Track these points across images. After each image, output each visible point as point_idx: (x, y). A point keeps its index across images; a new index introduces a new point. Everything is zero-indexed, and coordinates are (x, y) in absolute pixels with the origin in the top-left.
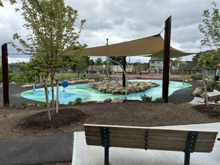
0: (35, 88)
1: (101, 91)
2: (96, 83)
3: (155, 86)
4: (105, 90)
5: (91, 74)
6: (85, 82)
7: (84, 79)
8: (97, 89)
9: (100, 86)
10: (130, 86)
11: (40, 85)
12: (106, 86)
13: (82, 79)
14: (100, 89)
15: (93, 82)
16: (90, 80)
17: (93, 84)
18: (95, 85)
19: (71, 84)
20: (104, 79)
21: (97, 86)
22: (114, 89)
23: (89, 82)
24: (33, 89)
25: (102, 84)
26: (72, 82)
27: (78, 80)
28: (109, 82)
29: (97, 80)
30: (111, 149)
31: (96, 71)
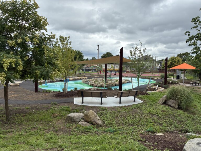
0: (47, 83)
1: (90, 85)
2: (88, 80)
3: (128, 83)
4: (93, 84)
5: (86, 72)
6: (80, 79)
7: (80, 77)
8: (88, 84)
9: (90, 82)
10: (110, 82)
11: (49, 81)
12: (94, 82)
13: (78, 77)
14: (89, 84)
15: (86, 79)
16: (84, 78)
17: (85, 80)
18: (87, 82)
19: (70, 80)
20: (95, 76)
21: (88, 82)
22: (99, 84)
23: (83, 79)
24: (45, 83)
25: (92, 81)
26: (71, 79)
27: (75, 77)
28: (97, 79)
29: (89, 77)
30: (84, 98)
31: (90, 69)
